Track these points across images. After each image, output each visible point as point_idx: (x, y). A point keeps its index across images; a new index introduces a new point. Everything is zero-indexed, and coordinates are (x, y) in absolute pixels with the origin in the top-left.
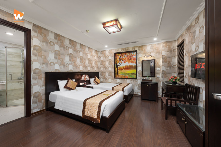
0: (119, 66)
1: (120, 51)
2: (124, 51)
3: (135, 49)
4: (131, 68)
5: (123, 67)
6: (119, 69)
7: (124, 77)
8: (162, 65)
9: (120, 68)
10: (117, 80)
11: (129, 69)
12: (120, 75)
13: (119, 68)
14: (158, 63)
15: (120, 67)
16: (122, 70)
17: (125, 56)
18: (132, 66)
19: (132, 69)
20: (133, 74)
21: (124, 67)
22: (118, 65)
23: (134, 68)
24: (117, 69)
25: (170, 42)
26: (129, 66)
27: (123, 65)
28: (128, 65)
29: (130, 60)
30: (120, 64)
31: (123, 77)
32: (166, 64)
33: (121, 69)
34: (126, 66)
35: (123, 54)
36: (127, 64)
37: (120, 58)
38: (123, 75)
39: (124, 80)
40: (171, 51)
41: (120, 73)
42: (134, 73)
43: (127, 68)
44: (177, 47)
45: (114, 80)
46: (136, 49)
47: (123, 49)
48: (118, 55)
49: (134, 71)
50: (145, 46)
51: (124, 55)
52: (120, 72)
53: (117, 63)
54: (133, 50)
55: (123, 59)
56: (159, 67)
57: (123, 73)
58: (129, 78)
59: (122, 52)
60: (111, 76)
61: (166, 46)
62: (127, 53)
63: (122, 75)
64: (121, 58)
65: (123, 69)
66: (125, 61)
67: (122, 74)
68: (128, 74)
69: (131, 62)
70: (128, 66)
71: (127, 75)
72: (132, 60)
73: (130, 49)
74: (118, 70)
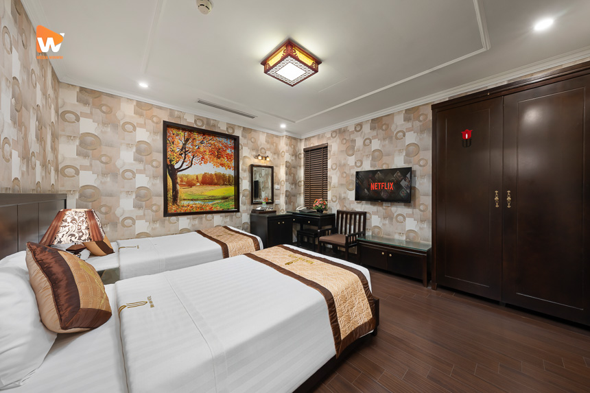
0: (178, 173)
1: (189, 120)
2: (202, 125)
3: (234, 132)
4: (222, 181)
5: (197, 178)
6: (181, 181)
7: (199, 210)
8: (287, 181)
9: (185, 179)
10: (178, 220)
11: (216, 184)
12: (185, 203)
13: (181, 178)
14: (276, 176)
15: (187, 176)
16: (194, 185)
17: (202, 143)
18: (224, 175)
19: (224, 184)
20: (225, 198)
21: (200, 179)
22: (179, 170)
23: (229, 181)
24: (174, 183)
25: (295, 139)
26: (215, 174)
27: (198, 169)
28: (213, 173)
29: (219, 158)
30: (184, 167)
31: (195, 210)
32: (291, 178)
33: (190, 184)
34: (205, 176)
35: (195, 135)
36: (210, 168)
37: (184, 144)
38: (197, 202)
39: (204, 219)
40: (295, 155)
41: (185, 198)
42: (230, 197)
43: (208, 181)
44: (303, 151)
45: (163, 222)
46: (238, 133)
47: (198, 118)
48: (178, 135)
49: (230, 190)
50: (255, 131)
51: (199, 138)
52: (183, 192)
53: (171, 161)
54: (230, 132)
55: (196, 152)
56: (278, 184)
57: (195, 198)
58: (215, 210)
59: (195, 126)
60: (149, 207)
61: (290, 145)
62: (209, 135)
63: (191, 203)
64: (189, 146)
65: (194, 182)
66: (203, 158)
67: (192, 200)
68: (213, 199)
69: (222, 165)
70: (211, 175)
71: (210, 203)
72: (225, 160)
73: (223, 128)
74: (178, 187)
